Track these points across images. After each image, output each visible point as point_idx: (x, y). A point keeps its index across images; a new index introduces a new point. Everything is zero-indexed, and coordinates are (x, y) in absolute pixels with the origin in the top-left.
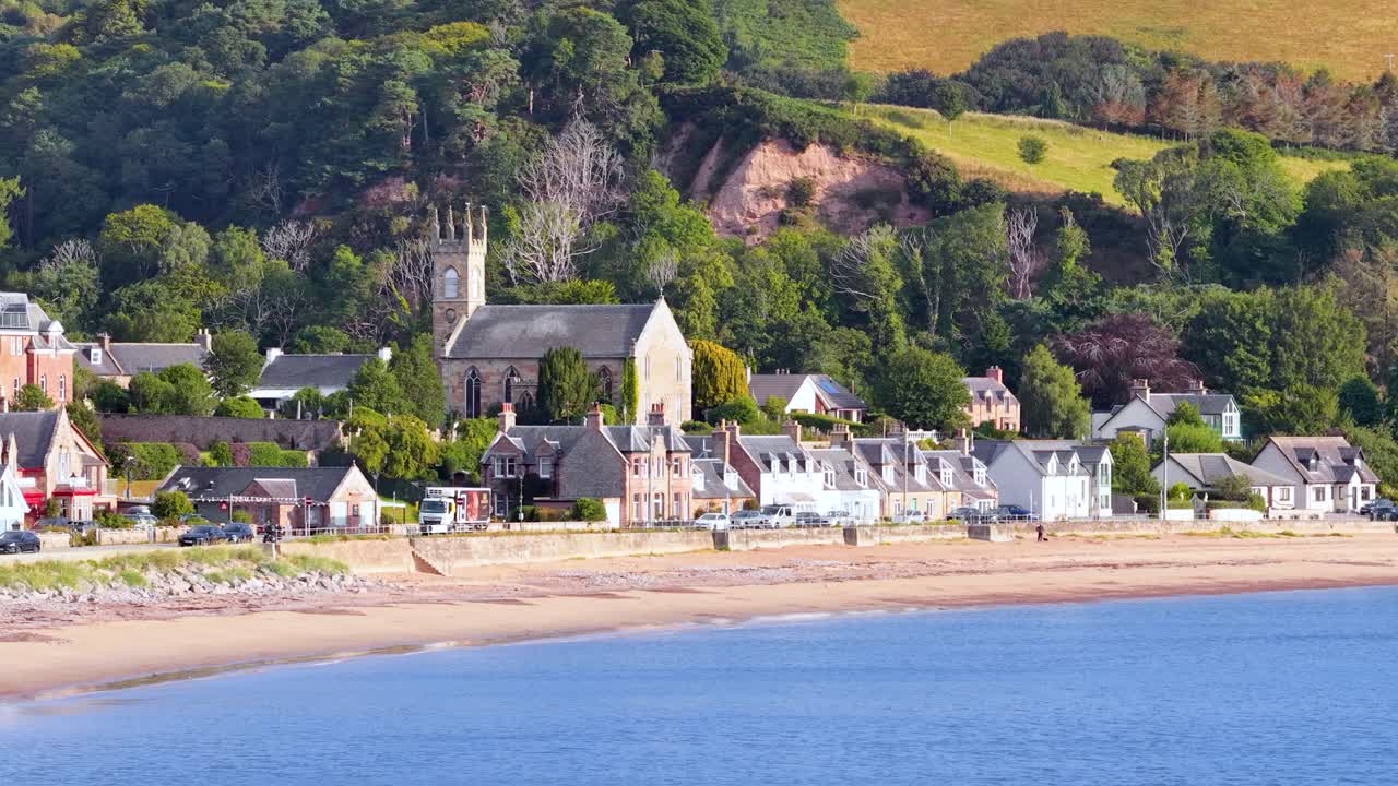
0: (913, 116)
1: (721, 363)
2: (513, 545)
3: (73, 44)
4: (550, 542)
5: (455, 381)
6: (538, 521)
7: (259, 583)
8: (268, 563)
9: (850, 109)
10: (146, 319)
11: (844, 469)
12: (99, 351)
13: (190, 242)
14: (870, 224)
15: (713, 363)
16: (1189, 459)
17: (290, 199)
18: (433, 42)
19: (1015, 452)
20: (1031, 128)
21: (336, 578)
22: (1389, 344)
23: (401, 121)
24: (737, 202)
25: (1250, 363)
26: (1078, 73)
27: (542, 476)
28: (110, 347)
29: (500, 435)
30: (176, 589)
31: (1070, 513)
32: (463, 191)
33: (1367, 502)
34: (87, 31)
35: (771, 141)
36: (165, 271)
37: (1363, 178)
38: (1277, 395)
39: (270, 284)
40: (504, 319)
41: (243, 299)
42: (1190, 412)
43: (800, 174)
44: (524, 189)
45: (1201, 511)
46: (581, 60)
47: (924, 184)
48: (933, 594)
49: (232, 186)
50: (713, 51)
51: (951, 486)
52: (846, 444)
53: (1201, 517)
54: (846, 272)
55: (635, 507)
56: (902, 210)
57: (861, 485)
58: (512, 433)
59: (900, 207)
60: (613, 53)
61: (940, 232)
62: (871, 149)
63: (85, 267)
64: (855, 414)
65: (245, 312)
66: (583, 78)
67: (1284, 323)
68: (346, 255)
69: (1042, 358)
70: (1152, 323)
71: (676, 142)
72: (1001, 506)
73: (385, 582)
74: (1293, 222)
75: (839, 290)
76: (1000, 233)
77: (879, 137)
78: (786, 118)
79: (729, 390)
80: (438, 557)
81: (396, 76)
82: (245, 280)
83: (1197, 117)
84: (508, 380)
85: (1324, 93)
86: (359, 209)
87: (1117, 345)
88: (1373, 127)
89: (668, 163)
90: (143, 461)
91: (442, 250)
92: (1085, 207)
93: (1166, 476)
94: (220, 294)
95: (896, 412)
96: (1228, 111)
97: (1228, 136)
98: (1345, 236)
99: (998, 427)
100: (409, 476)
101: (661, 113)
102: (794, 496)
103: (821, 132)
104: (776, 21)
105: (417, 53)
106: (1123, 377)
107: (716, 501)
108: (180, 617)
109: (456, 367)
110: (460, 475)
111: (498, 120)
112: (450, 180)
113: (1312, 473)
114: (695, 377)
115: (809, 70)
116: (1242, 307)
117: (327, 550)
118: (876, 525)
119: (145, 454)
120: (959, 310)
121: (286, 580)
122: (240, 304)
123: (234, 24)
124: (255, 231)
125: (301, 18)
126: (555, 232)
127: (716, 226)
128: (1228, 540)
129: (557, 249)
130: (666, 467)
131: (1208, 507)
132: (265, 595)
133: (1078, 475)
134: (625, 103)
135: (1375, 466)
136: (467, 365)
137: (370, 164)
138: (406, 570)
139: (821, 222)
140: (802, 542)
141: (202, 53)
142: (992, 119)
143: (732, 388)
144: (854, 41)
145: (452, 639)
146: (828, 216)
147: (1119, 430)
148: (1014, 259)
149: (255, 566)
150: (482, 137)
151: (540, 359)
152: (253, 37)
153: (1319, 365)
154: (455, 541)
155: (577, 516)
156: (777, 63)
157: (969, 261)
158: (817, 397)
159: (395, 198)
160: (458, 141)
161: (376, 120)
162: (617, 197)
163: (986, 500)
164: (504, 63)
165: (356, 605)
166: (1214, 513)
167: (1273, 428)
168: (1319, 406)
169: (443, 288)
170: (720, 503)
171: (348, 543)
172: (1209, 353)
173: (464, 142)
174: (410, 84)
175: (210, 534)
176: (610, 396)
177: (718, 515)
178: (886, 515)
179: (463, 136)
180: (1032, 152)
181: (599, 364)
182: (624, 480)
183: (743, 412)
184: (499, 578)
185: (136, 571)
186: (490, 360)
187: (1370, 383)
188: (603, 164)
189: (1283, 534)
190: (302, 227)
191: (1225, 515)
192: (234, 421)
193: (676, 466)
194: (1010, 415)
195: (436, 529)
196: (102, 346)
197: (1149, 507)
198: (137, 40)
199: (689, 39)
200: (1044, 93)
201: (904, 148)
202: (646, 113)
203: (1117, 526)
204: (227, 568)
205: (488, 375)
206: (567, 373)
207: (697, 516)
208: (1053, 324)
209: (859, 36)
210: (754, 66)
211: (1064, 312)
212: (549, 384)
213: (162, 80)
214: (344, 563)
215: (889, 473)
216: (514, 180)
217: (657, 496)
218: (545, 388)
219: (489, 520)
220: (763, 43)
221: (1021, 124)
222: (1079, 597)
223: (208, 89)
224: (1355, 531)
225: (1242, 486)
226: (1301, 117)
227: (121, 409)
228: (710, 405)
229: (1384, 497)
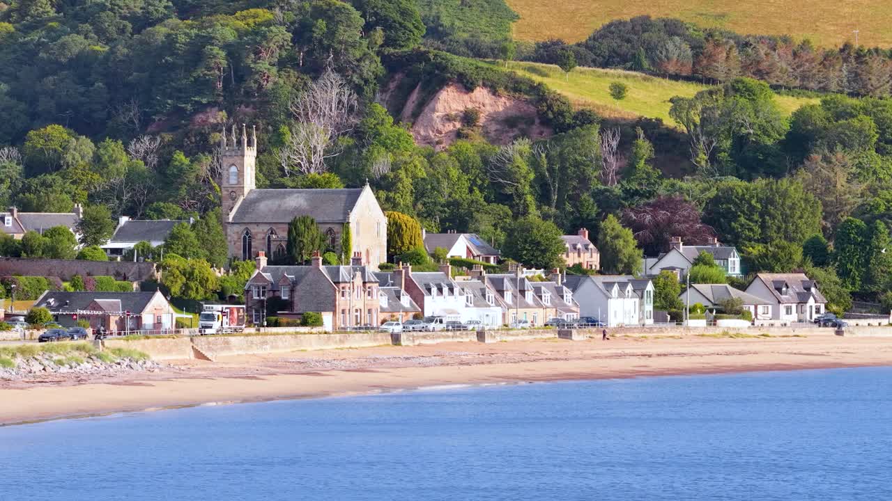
0: (544, 69)
1: (406, 226)
2: (259, 342)
3: (10, 22)
4: (284, 339)
5: (236, 237)
6: (279, 326)
7: (89, 366)
8: (96, 353)
9: (503, 65)
10: (43, 198)
11: (479, 294)
12: (11, 218)
13: (82, 149)
14: (515, 138)
15: (401, 226)
16: (704, 288)
17: (146, 121)
18: (237, 22)
19: (592, 283)
20: (619, 77)
21: (140, 362)
22: (839, 214)
23: (216, 72)
24: (430, 124)
25: (747, 227)
26: (656, 42)
27: (283, 298)
28: (18, 215)
29: (257, 271)
30: (34, 369)
31: (626, 322)
32: (256, 116)
33: (819, 315)
34: (20, 14)
35: (451, 85)
36: (65, 167)
37: (829, 109)
38: (765, 247)
39: (132, 176)
40: (267, 198)
41: (114, 185)
42: (707, 259)
43: (470, 106)
44: (294, 115)
45: (711, 321)
46: (331, 33)
47: (550, 112)
48: (528, 373)
49: (109, 113)
50: (416, 27)
51: (549, 304)
52: (481, 277)
53: (711, 325)
54: (498, 168)
55: (342, 318)
56: (535, 128)
57: (490, 303)
58: (265, 270)
59: (534, 127)
60: (351, 30)
61: (559, 143)
62: (516, 90)
63: (14, 165)
64: (492, 259)
65: (116, 193)
66: (333, 44)
67: (769, 201)
68: (180, 158)
69: (612, 223)
70: (686, 201)
71: (392, 86)
72: (582, 318)
73: (172, 365)
74: (783, 137)
75: (494, 180)
76: (596, 144)
77: (521, 82)
78: (461, 70)
79: (410, 243)
80: (210, 349)
81: (213, 43)
82: (116, 173)
83: (726, 70)
84: (269, 237)
85: (806, 55)
86: (190, 127)
87: (662, 215)
88: (837, 77)
89: (387, 98)
90: (26, 288)
91: (227, 154)
92: (652, 128)
93: (689, 299)
94: (99, 182)
95: (518, 258)
96: (745, 66)
97: (742, 82)
98: (816, 145)
99: (585, 267)
100: (199, 298)
101: (382, 67)
102: (445, 311)
103: (483, 79)
104: (466, 9)
105: (226, 28)
106: (667, 236)
107: (394, 314)
108: (32, 387)
109: (236, 228)
110: (232, 297)
111: (278, 71)
112: (247, 109)
113: (783, 297)
114: (389, 235)
115: (486, 40)
116: (743, 191)
117: (136, 345)
118: (498, 330)
119: (27, 283)
120: (570, 193)
121: (107, 364)
122: (112, 189)
123: (112, 10)
124: (121, 142)
125: (154, 6)
126: (313, 143)
127: (416, 139)
128: (726, 339)
129: (314, 153)
130: (362, 292)
131: (716, 318)
132: (92, 374)
133: (631, 298)
134: (358, 61)
135: (825, 292)
136: (243, 227)
137: (196, 99)
138: (188, 358)
139: (484, 137)
140: (450, 340)
141: (91, 28)
142: (594, 71)
143: (413, 242)
144: (515, 22)
145: (220, 401)
146: (487, 133)
147: (662, 269)
148: (605, 160)
149: (87, 355)
150: (268, 82)
151: (289, 224)
152: (124, 18)
153: (791, 228)
154: (221, 339)
155: (304, 323)
156: (466, 35)
157: (576, 162)
158: (468, 248)
159: (212, 120)
160: (253, 85)
161: (200, 71)
162: (354, 120)
163: (571, 314)
164: (282, 35)
165: (150, 380)
166: (719, 322)
167: (761, 268)
168: (791, 254)
169: (228, 178)
170: (398, 315)
171: (149, 341)
172: (722, 220)
173: (257, 86)
174: (221, 48)
175: (59, 335)
176: (334, 247)
177: (395, 323)
178: (507, 323)
179: (256, 81)
180: (618, 92)
181: (328, 226)
182: (335, 300)
183: (419, 257)
184: (248, 362)
185: (8, 358)
186: (258, 224)
187: (824, 240)
188: (345, 99)
189: (763, 335)
190: (153, 139)
191: (726, 323)
192: (88, 263)
193: (369, 292)
194: (593, 259)
195: (208, 331)
196: (12, 215)
197: (677, 318)
198: (51, 20)
199: (401, 20)
200: (634, 55)
201: (537, 90)
202: (372, 67)
203: (655, 330)
204: (68, 356)
205: (256, 234)
206: (306, 233)
207: (382, 323)
208: (623, 202)
209: (519, 18)
210: (450, 37)
211: (630, 194)
212: (295, 239)
213: (63, 46)
214: (147, 353)
215: (508, 297)
216: (288, 109)
217: (357, 311)
218: (292, 242)
219: (244, 326)
220: (457, 23)
221: (612, 74)
222: (623, 375)
223: (94, 51)
224: (809, 334)
225: (737, 305)
226: (792, 70)
227: (17, 254)
228: (398, 253)
229: (830, 312)
